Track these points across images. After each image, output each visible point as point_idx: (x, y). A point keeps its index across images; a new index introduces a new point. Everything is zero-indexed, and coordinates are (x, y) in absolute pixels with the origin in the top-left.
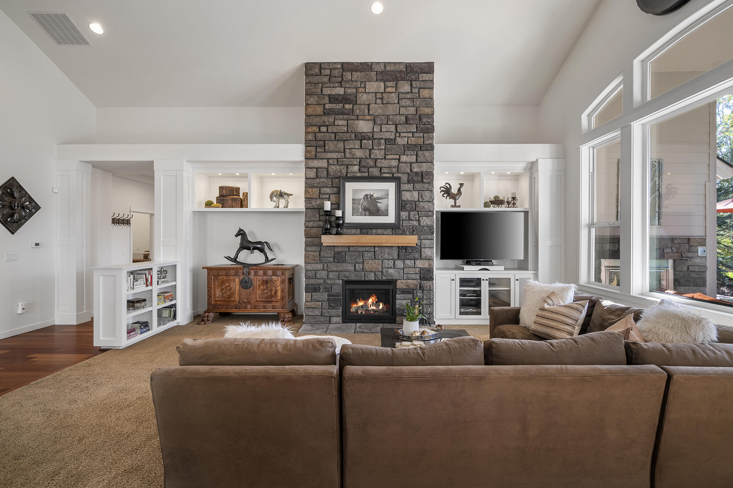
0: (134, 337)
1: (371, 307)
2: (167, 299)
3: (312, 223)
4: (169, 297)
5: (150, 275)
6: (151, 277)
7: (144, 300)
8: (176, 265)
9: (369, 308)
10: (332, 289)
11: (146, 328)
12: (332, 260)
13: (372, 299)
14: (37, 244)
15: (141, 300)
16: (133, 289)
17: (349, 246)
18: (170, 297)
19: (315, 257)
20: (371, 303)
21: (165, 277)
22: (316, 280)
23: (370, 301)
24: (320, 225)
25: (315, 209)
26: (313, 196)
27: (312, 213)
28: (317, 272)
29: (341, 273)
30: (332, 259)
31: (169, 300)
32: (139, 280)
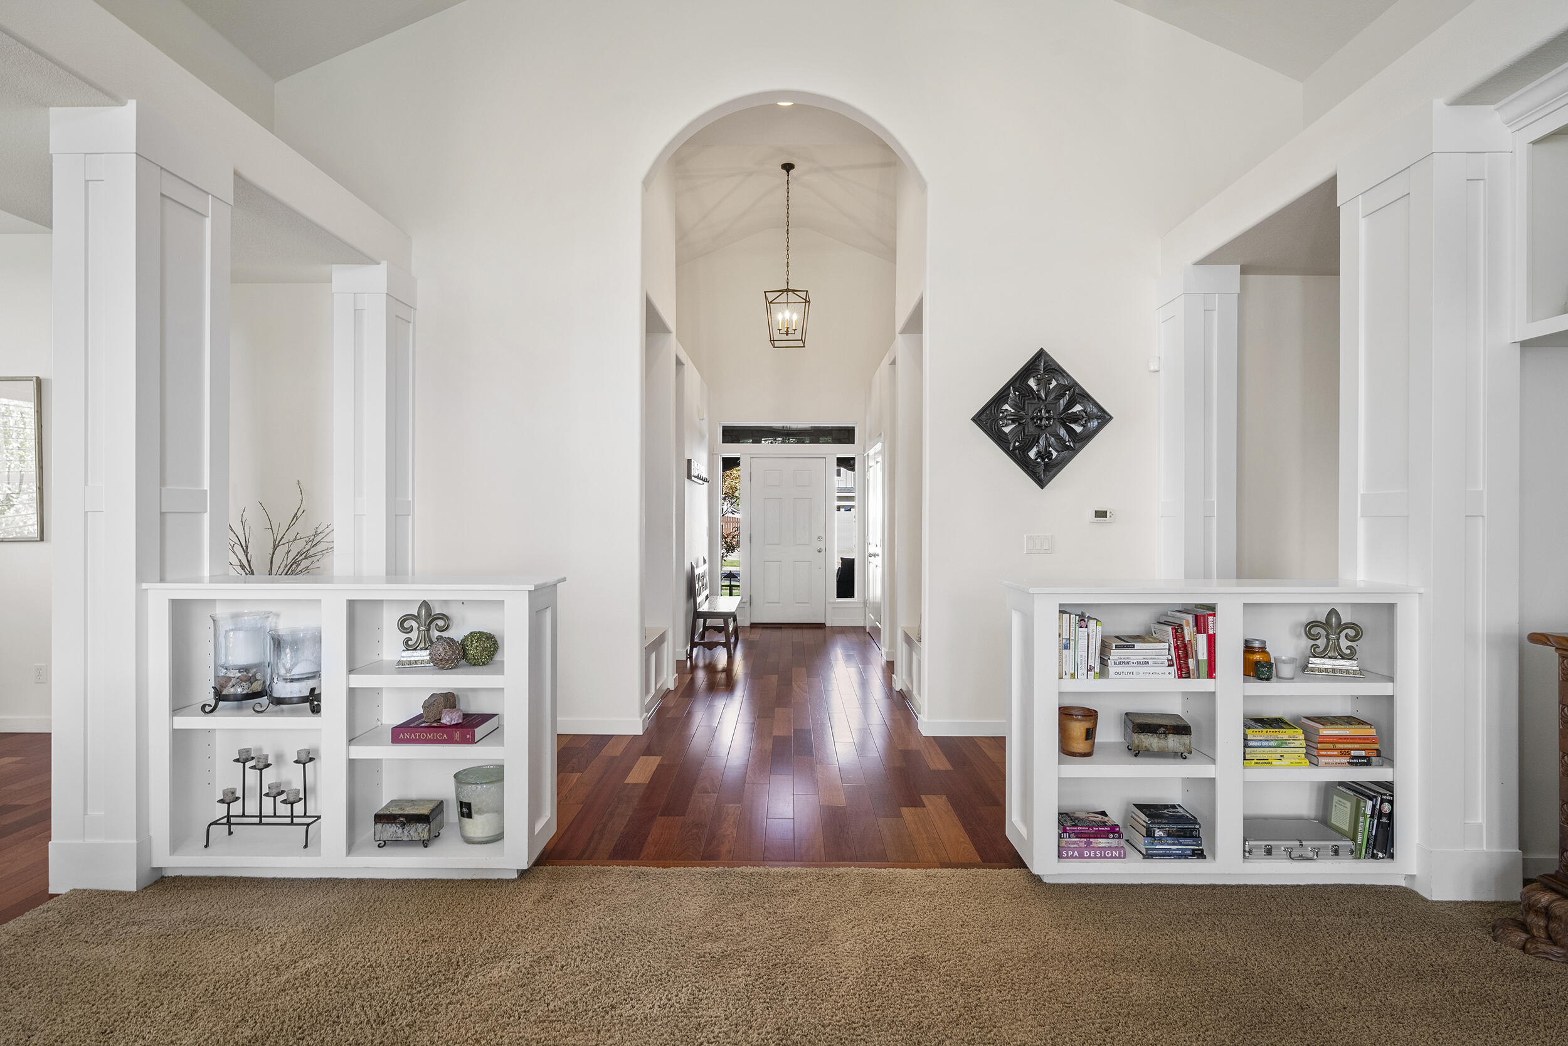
0: (1105, 857)
2: (1335, 753)
4: (1349, 746)
5: (1205, 631)
6: (1211, 640)
7: (1182, 729)
8: (1393, 604)
11: (1181, 844)
14: (1101, 514)
15: (1162, 726)
16: (1103, 673)
18: (1357, 746)
21: (1348, 652)
31: (1345, 760)
32: (1137, 646)
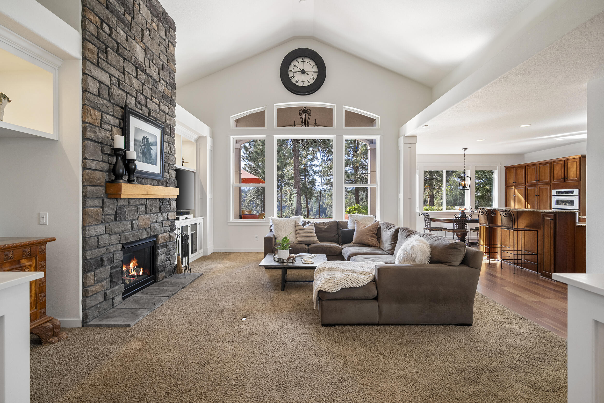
1: (132, 273)
3: (95, 163)
9: (130, 273)
10: (115, 258)
12: (112, 217)
13: (133, 264)
17: (129, 198)
19: (98, 215)
20: (132, 268)
22: (99, 250)
23: (131, 265)
24: (103, 167)
25: (98, 142)
26: (95, 122)
27: (95, 148)
28: (99, 237)
29: (122, 235)
30: (114, 216)
